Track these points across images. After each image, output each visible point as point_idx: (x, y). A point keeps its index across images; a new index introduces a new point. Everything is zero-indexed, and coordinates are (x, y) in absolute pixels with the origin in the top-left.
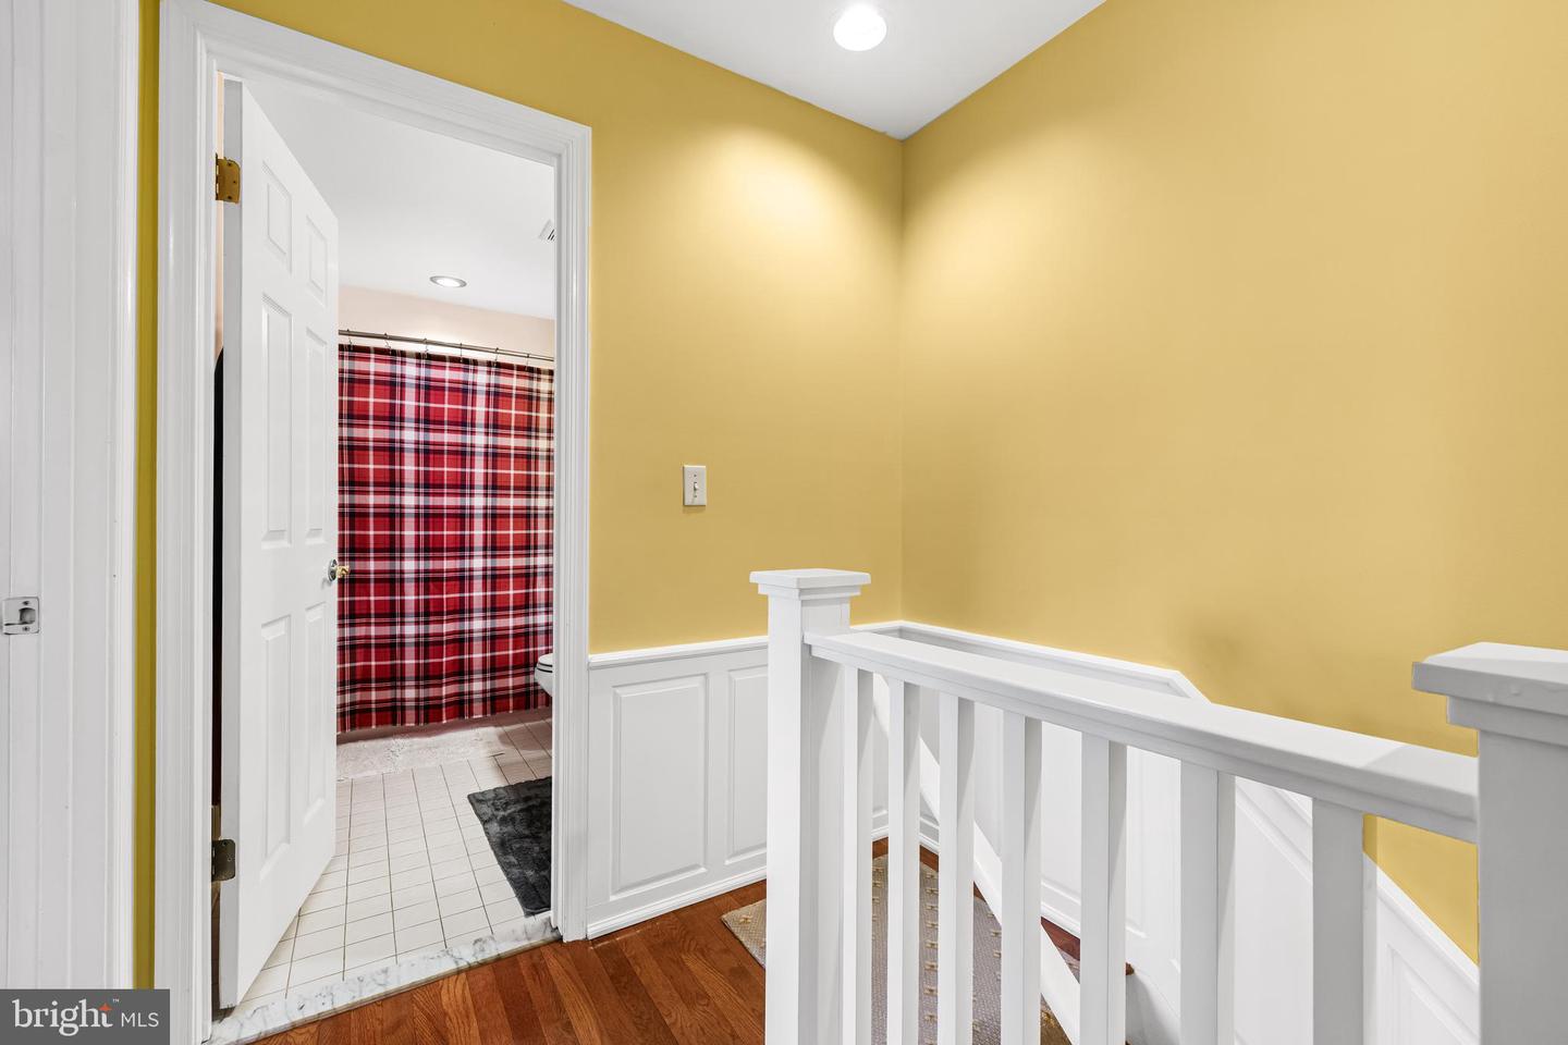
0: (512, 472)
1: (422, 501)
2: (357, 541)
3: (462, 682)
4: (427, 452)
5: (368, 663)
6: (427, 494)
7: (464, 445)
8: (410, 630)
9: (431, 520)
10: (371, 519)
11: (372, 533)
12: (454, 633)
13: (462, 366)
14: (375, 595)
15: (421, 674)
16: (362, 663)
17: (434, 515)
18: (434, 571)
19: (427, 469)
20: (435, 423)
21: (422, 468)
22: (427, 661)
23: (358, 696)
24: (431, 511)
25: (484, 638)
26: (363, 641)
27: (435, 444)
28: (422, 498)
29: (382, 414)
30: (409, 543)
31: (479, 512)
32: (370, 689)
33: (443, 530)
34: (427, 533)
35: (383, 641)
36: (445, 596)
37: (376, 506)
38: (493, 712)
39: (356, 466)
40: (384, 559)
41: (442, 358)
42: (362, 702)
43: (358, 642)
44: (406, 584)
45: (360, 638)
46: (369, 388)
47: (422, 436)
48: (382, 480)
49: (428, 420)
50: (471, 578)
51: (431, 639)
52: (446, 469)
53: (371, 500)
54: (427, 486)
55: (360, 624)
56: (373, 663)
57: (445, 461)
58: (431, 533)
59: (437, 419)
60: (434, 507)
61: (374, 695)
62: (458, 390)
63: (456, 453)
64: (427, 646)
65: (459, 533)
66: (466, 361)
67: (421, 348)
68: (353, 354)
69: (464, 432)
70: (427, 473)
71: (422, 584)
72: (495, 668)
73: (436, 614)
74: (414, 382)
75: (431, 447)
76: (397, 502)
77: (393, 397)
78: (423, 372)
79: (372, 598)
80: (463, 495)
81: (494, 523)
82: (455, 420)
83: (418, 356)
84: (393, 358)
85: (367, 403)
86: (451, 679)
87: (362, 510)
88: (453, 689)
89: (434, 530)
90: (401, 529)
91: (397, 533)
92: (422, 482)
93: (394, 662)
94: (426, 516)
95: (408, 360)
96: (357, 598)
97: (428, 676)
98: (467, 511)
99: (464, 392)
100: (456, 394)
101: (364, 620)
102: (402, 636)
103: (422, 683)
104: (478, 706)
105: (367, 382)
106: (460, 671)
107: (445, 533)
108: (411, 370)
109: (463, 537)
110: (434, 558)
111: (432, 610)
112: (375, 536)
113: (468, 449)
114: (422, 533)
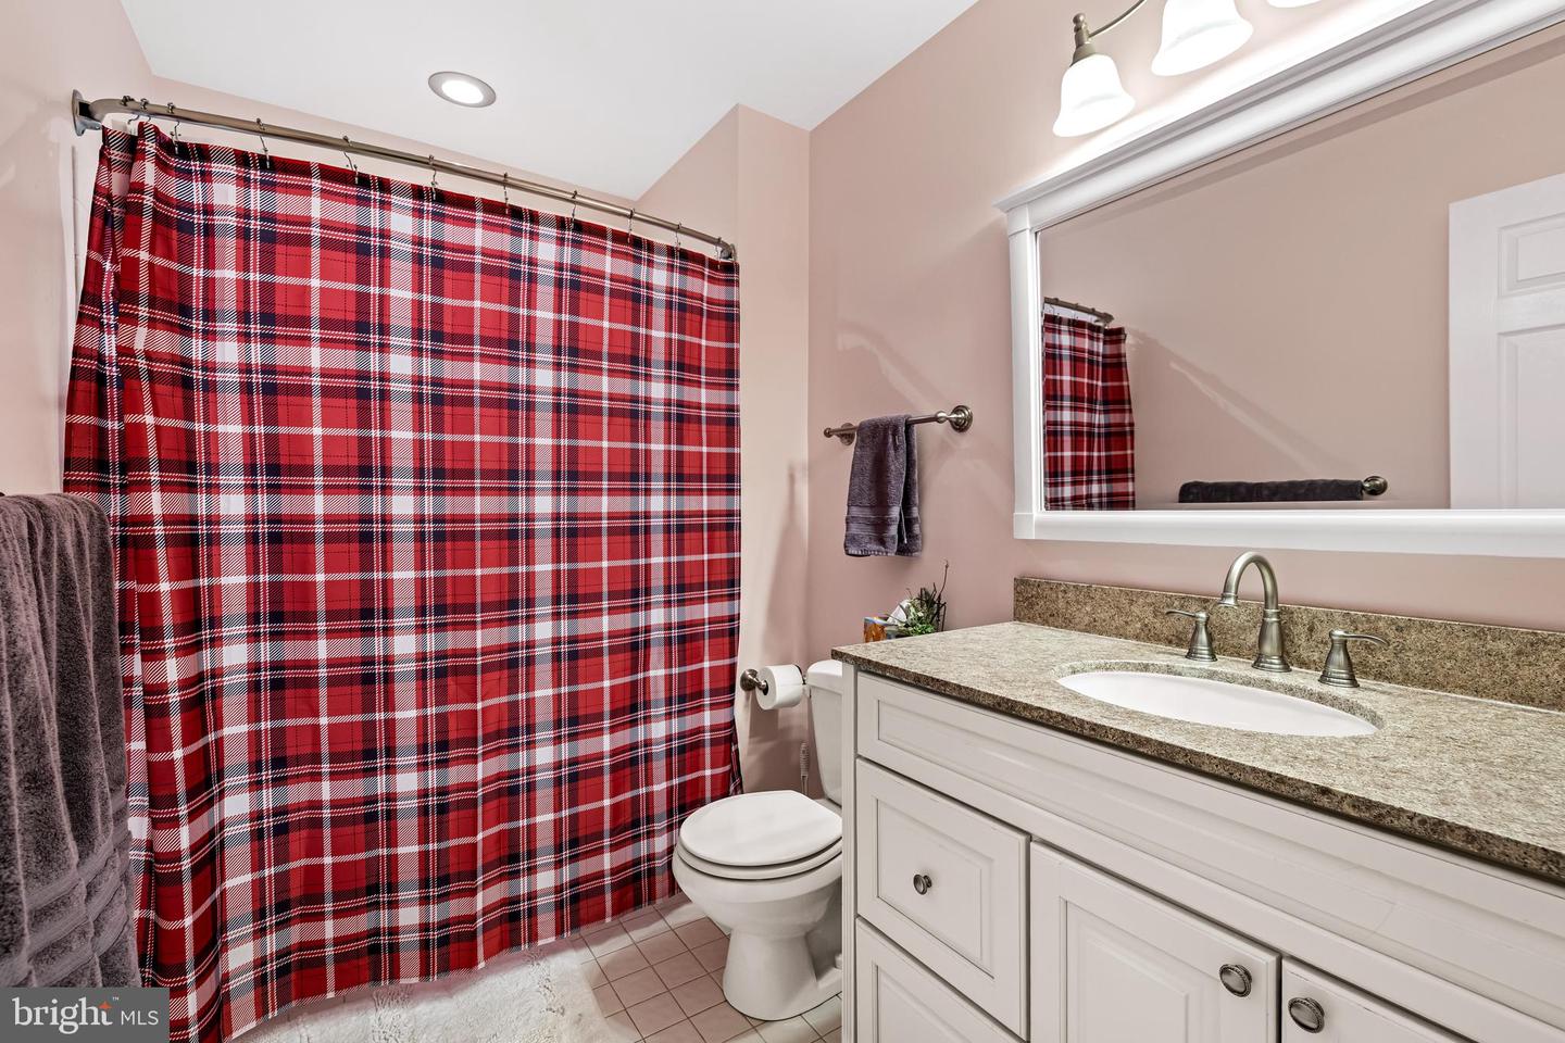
0: (605, 444)
1: (429, 505)
2: (287, 596)
3: (515, 875)
4: (438, 400)
5: (314, 861)
6: (438, 491)
7: (514, 388)
8: (407, 782)
9: (448, 544)
10: (320, 547)
11: (320, 577)
12: (499, 777)
13: (508, 221)
14: (330, 714)
15: (433, 873)
16: (303, 862)
17: (455, 536)
18: (456, 653)
19: (439, 437)
20: (454, 339)
21: (428, 436)
22: (444, 845)
23: (295, 934)
24: (448, 527)
25: (558, 781)
26: (304, 815)
27: (454, 384)
28: (429, 500)
29: (339, 316)
30: (404, 598)
31: (543, 525)
32: (320, 917)
33: (473, 567)
34: (441, 573)
35: (348, 811)
36: (479, 706)
37: (328, 519)
38: (575, 925)
39: (283, 430)
40: (349, 633)
41: (466, 202)
42: (302, 946)
43: (293, 817)
44: (398, 686)
45: (298, 808)
46: (308, 256)
47: (428, 367)
48: (344, 462)
49: (439, 334)
50: (530, 661)
51: (453, 797)
52: (477, 438)
53: (319, 505)
54: (438, 473)
55: (298, 778)
56: (328, 860)
57: (477, 419)
58: (449, 573)
59: (458, 331)
60: (454, 519)
61: (329, 929)
62: (500, 271)
63: (499, 403)
64: (442, 812)
65: (506, 570)
66: (516, 213)
67: (423, 177)
68: (269, 176)
69: (514, 361)
70: (438, 446)
71: (431, 683)
72: (576, 839)
73: (460, 743)
74: (408, 248)
75: (447, 391)
76: (377, 509)
77: (363, 278)
78: (428, 229)
79: (324, 721)
80: (513, 491)
81: (572, 547)
82: (495, 334)
83: (418, 192)
84: (363, 192)
85: (306, 290)
86: (495, 873)
87: (298, 528)
88: (497, 892)
89: (454, 567)
90: (386, 567)
91: (377, 575)
92: (428, 464)
93: (373, 853)
94: (439, 536)
95: (395, 199)
96: (289, 722)
97: (447, 876)
98: (522, 525)
99: (512, 277)
100: (497, 280)
101: (306, 769)
102: (391, 797)
103: (433, 892)
104: (546, 920)
105: (306, 241)
106: (511, 856)
107: (478, 572)
108: (401, 222)
109: (514, 577)
110: (456, 626)
111: (452, 736)
112: (328, 583)
113: (522, 397)
114: (430, 574)
